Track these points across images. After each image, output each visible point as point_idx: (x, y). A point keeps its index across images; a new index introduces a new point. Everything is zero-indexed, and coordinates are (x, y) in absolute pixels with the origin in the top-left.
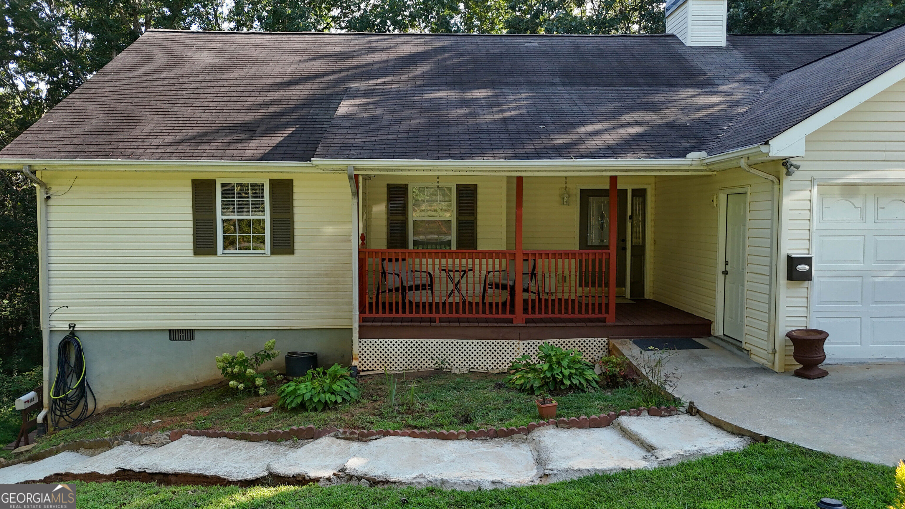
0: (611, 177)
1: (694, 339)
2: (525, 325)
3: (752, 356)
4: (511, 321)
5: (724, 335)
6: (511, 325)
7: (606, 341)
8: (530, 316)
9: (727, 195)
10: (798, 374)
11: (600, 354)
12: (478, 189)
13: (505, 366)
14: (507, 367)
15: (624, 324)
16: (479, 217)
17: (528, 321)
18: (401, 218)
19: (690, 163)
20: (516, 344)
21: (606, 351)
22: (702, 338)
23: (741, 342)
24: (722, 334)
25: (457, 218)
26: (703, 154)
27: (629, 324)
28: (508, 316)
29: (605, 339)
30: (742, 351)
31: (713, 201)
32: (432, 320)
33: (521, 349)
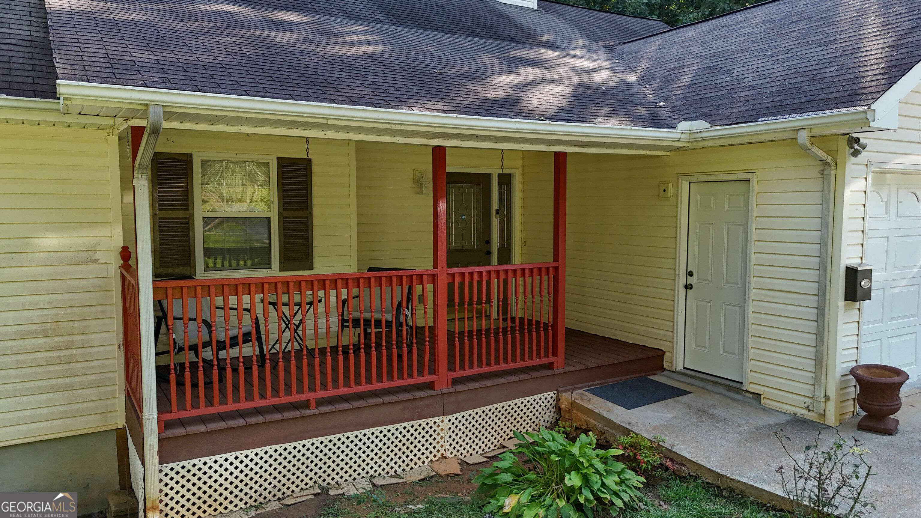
0: (557, 154)
1: (649, 377)
2: (452, 390)
3: (765, 401)
4: (430, 386)
5: (684, 368)
6: (432, 392)
7: (553, 396)
8: (460, 374)
9: (690, 183)
10: (863, 427)
11: (546, 417)
12: (313, 167)
13: (423, 463)
14: (426, 464)
15: (575, 369)
16: (316, 211)
17: (455, 382)
18: (180, 214)
19: (678, 136)
20: (439, 422)
21: (553, 410)
22: (656, 374)
23: (742, 383)
24: (682, 368)
25: (280, 214)
26: (700, 124)
27: (579, 367)
28: (428, 378)
29: (552, 394)
30: (741, 394)
31: (664, 191)
32: (306, 405)
33: (447, 429)
